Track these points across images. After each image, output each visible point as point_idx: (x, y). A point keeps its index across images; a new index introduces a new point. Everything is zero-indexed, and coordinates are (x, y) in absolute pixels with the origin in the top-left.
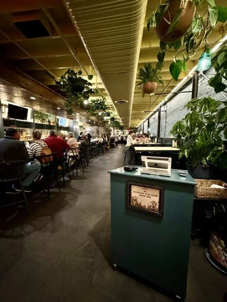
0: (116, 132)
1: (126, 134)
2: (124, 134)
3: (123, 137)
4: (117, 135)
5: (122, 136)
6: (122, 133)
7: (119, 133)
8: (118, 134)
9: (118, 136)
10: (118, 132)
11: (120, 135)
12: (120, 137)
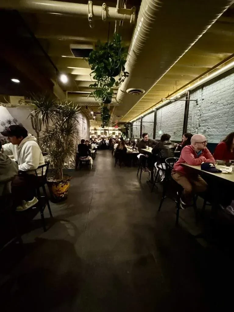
0: (92, 130)
1: (110, 134)
2: (105, 133)
3: (105, 138)
4: (94, 135)
5: (102, 136)
6: (103, 131)
7: (97, 131)
8: (96, 133)
9: (96, 136)
10: (95, 129)
11: (100, 136)
12: (100, 138)
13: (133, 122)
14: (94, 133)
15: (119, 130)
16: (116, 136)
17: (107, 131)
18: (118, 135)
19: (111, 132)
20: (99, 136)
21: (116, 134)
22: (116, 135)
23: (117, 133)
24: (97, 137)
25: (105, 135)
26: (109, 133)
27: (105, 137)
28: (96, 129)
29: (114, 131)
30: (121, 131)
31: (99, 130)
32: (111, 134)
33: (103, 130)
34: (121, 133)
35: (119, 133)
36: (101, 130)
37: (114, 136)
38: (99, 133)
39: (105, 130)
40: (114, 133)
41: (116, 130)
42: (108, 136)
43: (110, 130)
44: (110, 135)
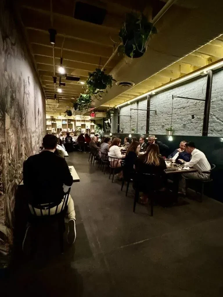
2: (70, 126)
4: (50, 129)
5: (65, 130)
6: (66, 123)
7: (57, 122)
8: (54, 125)
10: (52, 119)
11: (61, 129)
12: (61, 133)
13: (121, 107)
14: (51, 124)
15: (92, 121)
16: (87, 130)
17: (73, 123)
18: (89, 128)
19: (79, 124)
20: (59, 130)
21: (86, 126)
22: (87, 128)
23: (88, 125)
24: (56, 132)
25: (69, 129)
26: (77, 125)
27: (69, 131)
28: (55, 119)
29: (83, 123)
30: (95, 123)
31: (60, 120)
32: (80, 128)
33: (65, 120)
34: (95, 126)
35: (91, 126)
36: (63, 120)
37: (84, 131)
38: (59, 125)
39: (70, 120)
40: (83, 126)
41: (87, 121)
42: (74, 130)
43: (78, 121)
44: (77, 129)
